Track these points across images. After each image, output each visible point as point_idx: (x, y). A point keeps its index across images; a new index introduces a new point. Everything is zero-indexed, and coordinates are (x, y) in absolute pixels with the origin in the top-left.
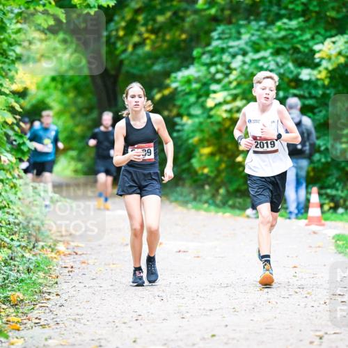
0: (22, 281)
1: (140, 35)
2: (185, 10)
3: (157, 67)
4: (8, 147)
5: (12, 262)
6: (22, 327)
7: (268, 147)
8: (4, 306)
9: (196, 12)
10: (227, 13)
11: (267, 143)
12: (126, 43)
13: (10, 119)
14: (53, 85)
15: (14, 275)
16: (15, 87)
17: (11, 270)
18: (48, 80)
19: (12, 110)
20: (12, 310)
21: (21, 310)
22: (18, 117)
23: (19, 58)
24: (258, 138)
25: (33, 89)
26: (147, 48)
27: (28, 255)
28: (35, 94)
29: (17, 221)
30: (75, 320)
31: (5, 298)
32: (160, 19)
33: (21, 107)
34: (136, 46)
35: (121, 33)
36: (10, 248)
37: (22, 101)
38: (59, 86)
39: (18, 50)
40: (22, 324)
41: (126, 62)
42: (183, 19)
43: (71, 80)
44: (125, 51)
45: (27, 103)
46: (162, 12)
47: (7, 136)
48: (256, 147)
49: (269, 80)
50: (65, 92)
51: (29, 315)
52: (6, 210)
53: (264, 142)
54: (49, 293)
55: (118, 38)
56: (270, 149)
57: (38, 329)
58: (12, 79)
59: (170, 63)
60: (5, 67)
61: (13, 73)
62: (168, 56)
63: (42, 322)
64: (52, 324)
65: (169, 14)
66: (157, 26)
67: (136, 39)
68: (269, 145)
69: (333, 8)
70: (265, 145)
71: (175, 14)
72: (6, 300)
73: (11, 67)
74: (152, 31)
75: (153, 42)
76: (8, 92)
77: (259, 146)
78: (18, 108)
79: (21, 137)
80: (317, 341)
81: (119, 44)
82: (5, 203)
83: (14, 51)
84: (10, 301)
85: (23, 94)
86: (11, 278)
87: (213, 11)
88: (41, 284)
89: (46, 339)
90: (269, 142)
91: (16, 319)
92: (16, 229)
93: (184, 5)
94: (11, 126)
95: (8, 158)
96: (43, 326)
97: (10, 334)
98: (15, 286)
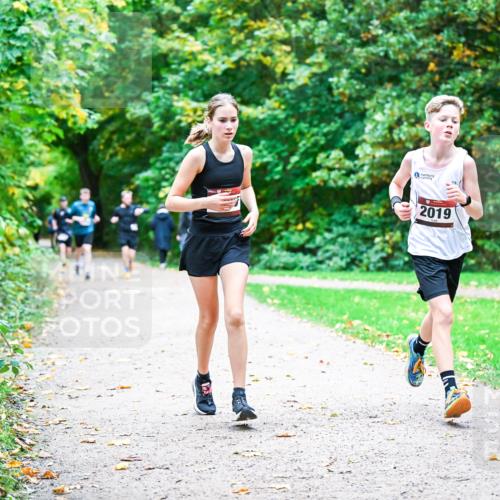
0: (33, 314)
1: (114, 148)
2: (145, 132)
3: (126, 170)
5: (27, 302)
6: (33, 346)
7: (439, 217)
8: (20, 331)
9: (152, 133)
10: (173, 134)
11: (440, 211)
12: (105, 154)
13: (25, 204)
14: (55, 182)
15: (27, 310)
16: (30, 183)
17: (25, 307)
18: (51, 179)
19: (27, 199)
20: (26, 334)
21: (32, 334)
22: (31, 203)
23: (32, 164)
24: (428, 202)
25: (42, 184)
26: (119, 158)
27: (37, 296)
28: (44, 187)
29: (30, 273)
32: (128, 138)
33: (33, 196)
34: (112, 156)
35: (102, 147)
36: (25, 291)
37: (33, 192)
38: (60, 183)
39: (32, 158)
40: (32, 343)
41: (105, 167)
42: (143, 138)
43: (67, 178)
44: (104, 159)
45: (38, 194)
46: (129, 133)
47: (23, 215)
48: (422, 214)
49: (451, 106)
50: (63, 187)
51: (38, 337)
52: (23, 266)
53: (436, 208)
55: (99, 150)
56: (442, 220)
57: (43, 348)
58: (27, 178)
59: (134, 168)
60: (22, 169)
61: (27, 173)
62: (132, 162)
63: (47, 342)
65: (133, 135)
66: (125, 142)
67: (111, 151)
68: (442, 214)
70: (437, 213)
71: (138, 134)
72: (22, 327)
73: (26, 169)
74: (125, 146)
75: (123, 155)
76: (23, 186)
77: (426, 213)
78: (31, 197)
79: (32, 216)
81: (100, 155)
82: (21, 261)
83: (28, 158)
85: (35, 188)
86: (26, 312)
87: (163, 133)
89: (49, 354)
90: (443, 209)
91: (29, 340)
92: (29, 279)
93: (144, 129)
94: (26, 210)
95: (23, 231)
96: (47, 345)
97: (24, 350)
98: (28, 318)
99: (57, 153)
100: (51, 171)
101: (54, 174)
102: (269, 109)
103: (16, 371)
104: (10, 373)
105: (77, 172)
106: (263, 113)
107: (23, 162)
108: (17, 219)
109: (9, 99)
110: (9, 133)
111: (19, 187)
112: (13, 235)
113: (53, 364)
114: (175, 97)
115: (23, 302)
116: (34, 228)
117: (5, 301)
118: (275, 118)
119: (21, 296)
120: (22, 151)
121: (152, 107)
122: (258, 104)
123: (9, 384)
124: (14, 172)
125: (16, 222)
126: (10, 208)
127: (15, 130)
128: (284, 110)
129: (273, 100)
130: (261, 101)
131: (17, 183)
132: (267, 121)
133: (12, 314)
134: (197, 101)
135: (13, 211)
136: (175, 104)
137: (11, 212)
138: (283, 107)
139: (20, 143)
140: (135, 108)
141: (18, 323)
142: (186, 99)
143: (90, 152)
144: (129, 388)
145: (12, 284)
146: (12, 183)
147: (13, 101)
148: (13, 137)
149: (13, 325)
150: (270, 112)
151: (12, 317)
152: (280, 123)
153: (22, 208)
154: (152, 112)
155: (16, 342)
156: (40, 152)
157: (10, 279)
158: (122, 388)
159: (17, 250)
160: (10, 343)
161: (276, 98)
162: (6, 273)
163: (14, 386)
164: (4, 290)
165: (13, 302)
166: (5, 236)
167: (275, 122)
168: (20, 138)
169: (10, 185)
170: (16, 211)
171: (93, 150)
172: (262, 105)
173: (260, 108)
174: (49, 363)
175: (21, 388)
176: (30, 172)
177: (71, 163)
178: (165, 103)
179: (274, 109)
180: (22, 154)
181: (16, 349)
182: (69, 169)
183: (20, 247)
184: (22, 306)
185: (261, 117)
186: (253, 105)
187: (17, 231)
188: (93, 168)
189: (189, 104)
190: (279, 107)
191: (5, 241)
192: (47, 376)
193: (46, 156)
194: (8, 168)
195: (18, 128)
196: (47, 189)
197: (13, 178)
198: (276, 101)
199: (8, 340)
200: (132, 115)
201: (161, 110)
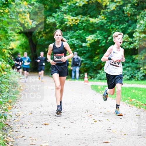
0: (12, 97)
1: (42, 34)
2: (53, 28)
3: (46, 43)
4: (8, 63)
5: (9, 92)
6: (12, 109)
7: (117, 64)
8: (7, 103)
9: (56, 28)
10: (64, 29)
12: (38, 36)
13: (9, 56)
14: (20, 47)
15: (10, 95)
16: (10, 47)
17: (9, 94)
18: (19, 46)
19: (9, 53)
20: (9, 104)
21: (11, 104)
22: (11, 55)
23: (11, 40)
25: (15, 48)
26: (44, 38)
27: (13, 90)
29: (10, 82)
30: (25, 107)
31: (8, 101)
32: (47, 30)
33: (12, 52)
34: (41, 37)
35: (37, 34)
36: (9, 88)
37: (12, 51)
38: (22, 47)
39: (11, 38)
40: (12, 108)
41: (38, 41)
42: (53, 30)
43: (24, 46)
44: (38, 38)
45: (13, 52)
46: (48, 29)
50: (23, 49)
51: (14, 105)
52: (8, 79)
54: (19, 100)
55: (36, 35)
57: (16, 109)
58: (9, 46)
59: (50, 42)
60: (8, 42)
61: (9, 44)
62: (49, 40)
63: (17, 107)
64: (19, 108)
65: (49, 29)
66: (46, 32)
67: (41, 35)
69: (91, 28)
71: (51, 29)
72: (8, 102)
73: (9, 42)
74: (45, 33)
75: (45, 36)
76: (8, 49)
79: (12, 60)
80: (87, 112)
81: (37, 37)
82: (7, 77)
83: (10, 38)
84: (9, 102)
85: (12, 49)
88: (17, 98)
89: (18, 112)
91: (10, 107)
92: (10, 83)
93: (53, 27)
94: (9, 58)
95: (8, 65)
96: (17, 108)
97: (9, 110)
98: (10, 98)
99: (20, 36)
100: (18, 43)
101: (20, 44)
102: (101, 19)
103: (5, 118)
104: (3, 119)
105: (28, 43)
106: (98, 21)
107: (8, 40)
108: (6, 61)
109: (3, 16)
110: (2, 29)
111: (6, 49)
112: (4, 67)
113: (19, 115)
114: (65, 15)
115: (8, 92)
116: (12, 64)
117: (1, 92)
118: (102, 23)
119: (7, 90)
120: (7, 35)
121: (56, 19)
122: (96, 17)
123: (3, 123)
124: (5, 44)
125: (5, 62)
126: (3, 57)
127: (5, 28)
128: (106, 20)
129: (102, 16)
130: (97, 16)
131: (6, 48)
132: (100, 24)
133: (4, 97)
134: (73, 16)
135: (4, 58)
136: (65, 17)
137: (3, 59)
138: (105, 18)
139: (7, 32)
140: (50, 19)
141: (6, 100)
142: (69, 15)
143: (33, 36)
144: (48, 124)
145: (4, 86)
146: (4, 48)
147: (4, 17)
148: (4, 30)
149: (4, 101)
150: (100, 20)
151: (4, 98)
152: (104, 25)
153: (8, 57)
154: (56, 20)
155: (5, 107)
156: (14, 36)
157: (3, 84)
158: (45, 124)
159: (6, 73)
160: (3, 107)
161: (103, 15)
162: (2, 82)
163: (5, 124)
164: (1, 88)
165: (4, 92)
166: (1, 67)
167: (103, 24)
168: (7, 31)
169: (3, 49)
170: (5, 58)
171: (34, 35)
172: (97, 18)
173: (97, 19)
174: (18, 115)
175: (7, 124)
176: (10, 44)
177: (26, 40)
178: (61, 17)
179: (102, 19)
180: (8, 37)
181: (5, 110)
182: (25, 42)
183: (7, 71)
184: (8, 94)
185: (97, 22)
186: (94, 18)
187: (6, 65)
188: (34, 42)
189: (70, 18)
190: (104, 19)
191: (1, 69)
192: (17, 120)
193: (16, 38)
194: (2, 42)
195: (6, 27)
196: (17, 50)
197: (4, 46)
198: (103, 16)
199: (3, 106)
200: (49, 22)
201: (60, 20)
